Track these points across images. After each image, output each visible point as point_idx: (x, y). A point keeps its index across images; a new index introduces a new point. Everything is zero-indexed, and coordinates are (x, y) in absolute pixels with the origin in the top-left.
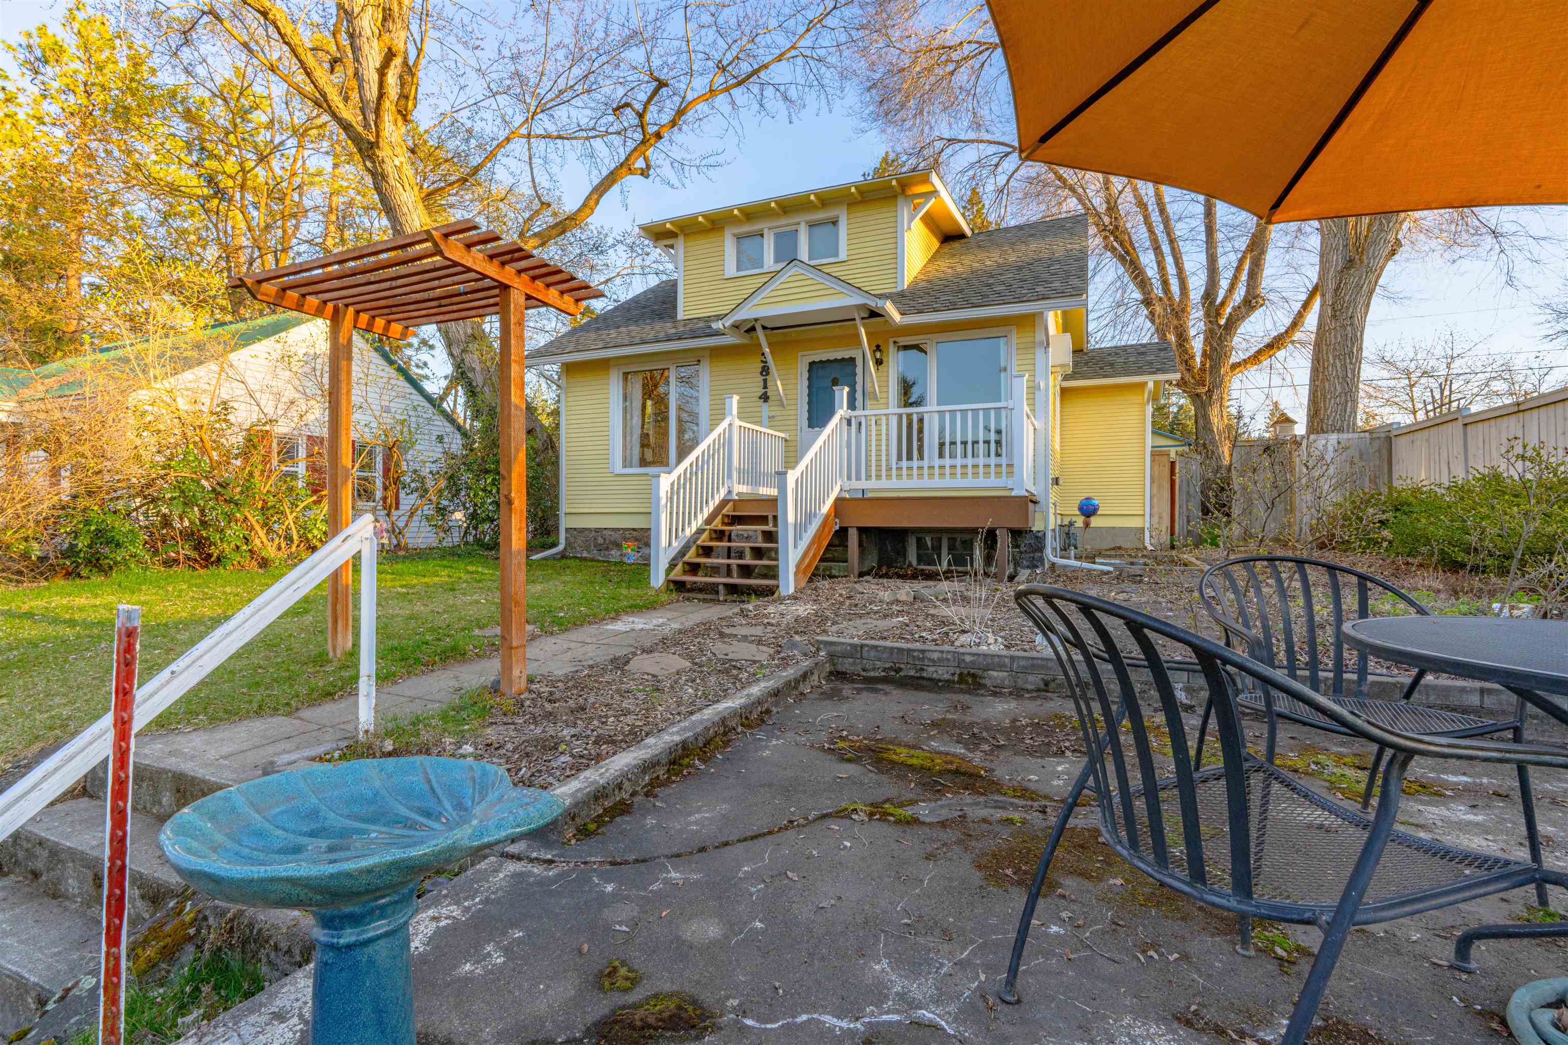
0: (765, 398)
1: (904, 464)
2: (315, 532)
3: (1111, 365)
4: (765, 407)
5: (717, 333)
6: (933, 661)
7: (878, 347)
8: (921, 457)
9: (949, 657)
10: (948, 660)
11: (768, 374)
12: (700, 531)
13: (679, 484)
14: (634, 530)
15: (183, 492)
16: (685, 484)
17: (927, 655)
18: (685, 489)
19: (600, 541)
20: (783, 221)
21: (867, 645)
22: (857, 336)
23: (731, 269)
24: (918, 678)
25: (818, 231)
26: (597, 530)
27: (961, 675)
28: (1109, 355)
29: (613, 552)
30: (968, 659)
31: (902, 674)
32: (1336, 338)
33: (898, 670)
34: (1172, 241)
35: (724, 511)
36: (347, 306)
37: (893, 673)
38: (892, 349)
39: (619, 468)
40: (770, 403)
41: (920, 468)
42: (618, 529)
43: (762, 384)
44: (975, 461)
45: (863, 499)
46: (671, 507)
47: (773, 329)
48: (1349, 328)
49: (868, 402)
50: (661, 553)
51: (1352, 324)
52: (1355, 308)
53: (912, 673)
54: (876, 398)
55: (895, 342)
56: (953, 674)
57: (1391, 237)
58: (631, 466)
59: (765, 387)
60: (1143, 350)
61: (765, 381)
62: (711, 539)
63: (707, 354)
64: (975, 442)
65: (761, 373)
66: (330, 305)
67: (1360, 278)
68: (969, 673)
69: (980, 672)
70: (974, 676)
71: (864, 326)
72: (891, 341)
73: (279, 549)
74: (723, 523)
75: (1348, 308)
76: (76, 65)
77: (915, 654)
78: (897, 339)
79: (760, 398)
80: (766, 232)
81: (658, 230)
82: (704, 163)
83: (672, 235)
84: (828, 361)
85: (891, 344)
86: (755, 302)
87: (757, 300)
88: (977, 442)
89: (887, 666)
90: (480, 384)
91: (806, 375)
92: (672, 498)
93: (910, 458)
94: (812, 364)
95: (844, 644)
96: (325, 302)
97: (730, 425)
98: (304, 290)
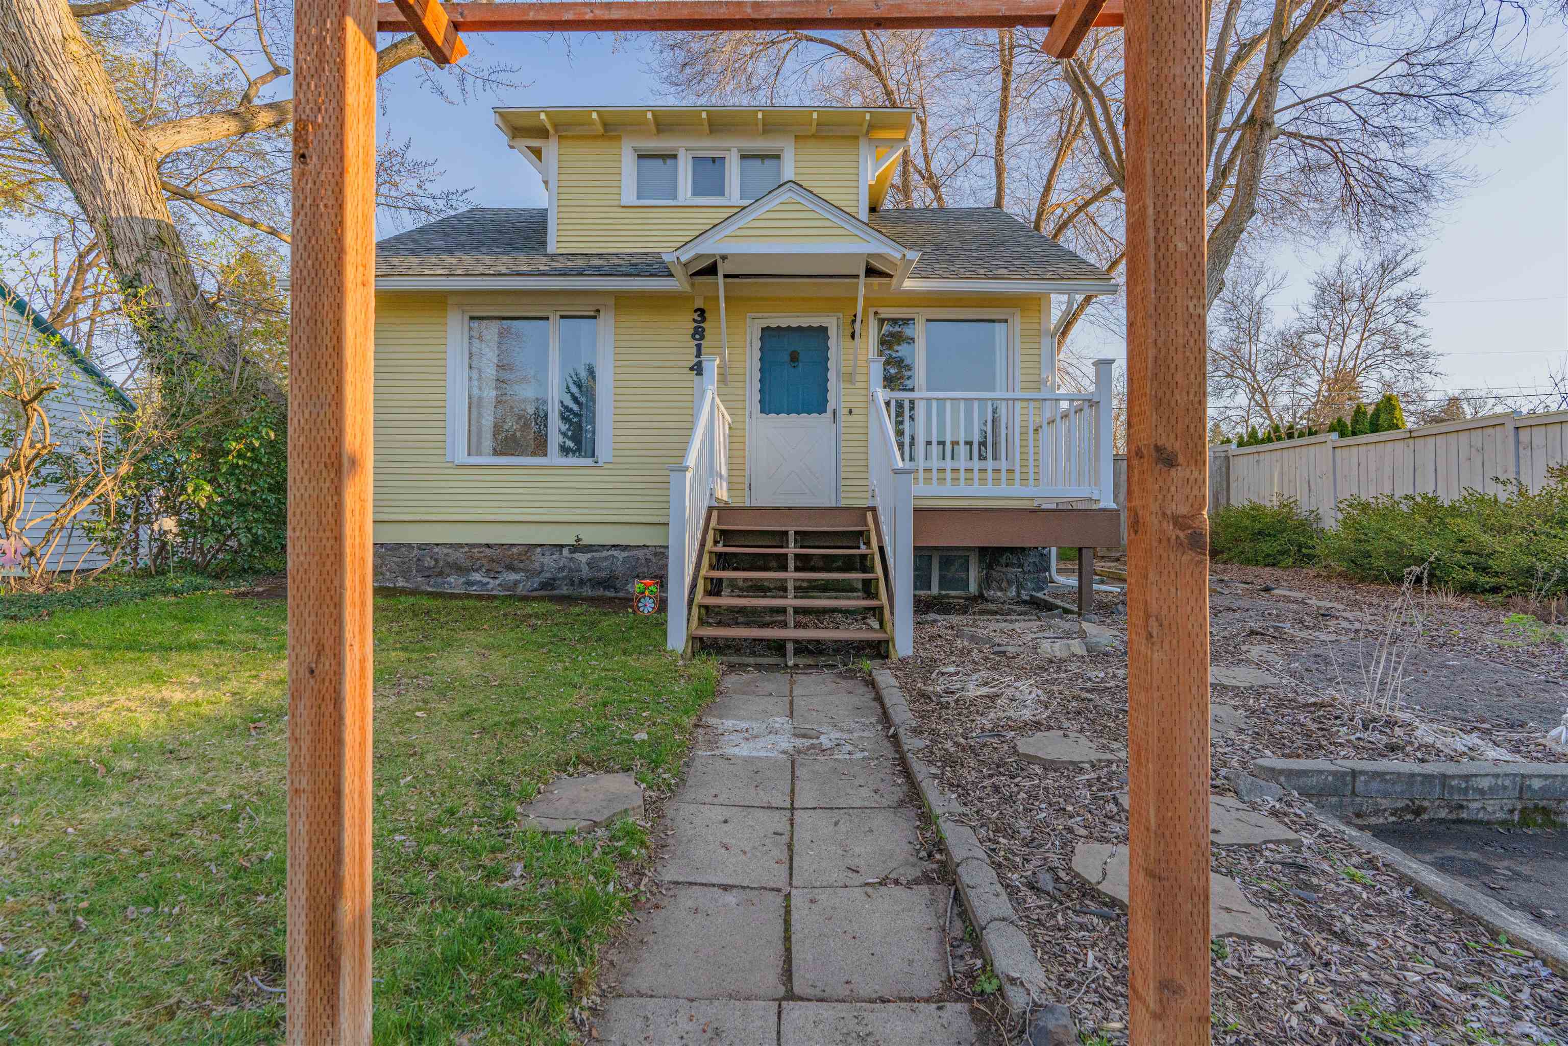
6: (1482, 792)
9: (1507, 783)
10: (1505, 788)
11: (702, 338)
14: (488, 546)
17: (1474, 782)
19: (428, 562)
20: (707, 143)
21: (1362, 773)
23: (629, 196)
24: (1454, 822)
25: (749, 163)
26: (422, 547)
27: (1523, 811)
29: (451, 579)
30: (1537, 784)
31: (1425, 817)
33: (1418, 812)
37: (1409, 817)
39: (462, 457)
42: (461, 546)
43: (694, 350)
44: (956, 464)
53: (1443, 814)
55: (876, 313)
56: (1512, 811)
58: (479, 453)
59: (699, 355)
61: (699, 347)
63: (613, 302)
64: (955, 443)
65: (693, 336)
68: (1536, 806)
69: (1553, 805)
70: (1545, 811)
77: (1454, 783)
78: (880, 310)
79: (692, 369)
80: (681, 154)
81: (521, 123)
82: (493, 77)
83: (543, 133)
84: (789, 328)
86: (728, 232)
87: (730, 229)
88: (958, 443)
89: (1400, 804)
90: (171, 317)
91: (758, 344)
95: (1321, 772)
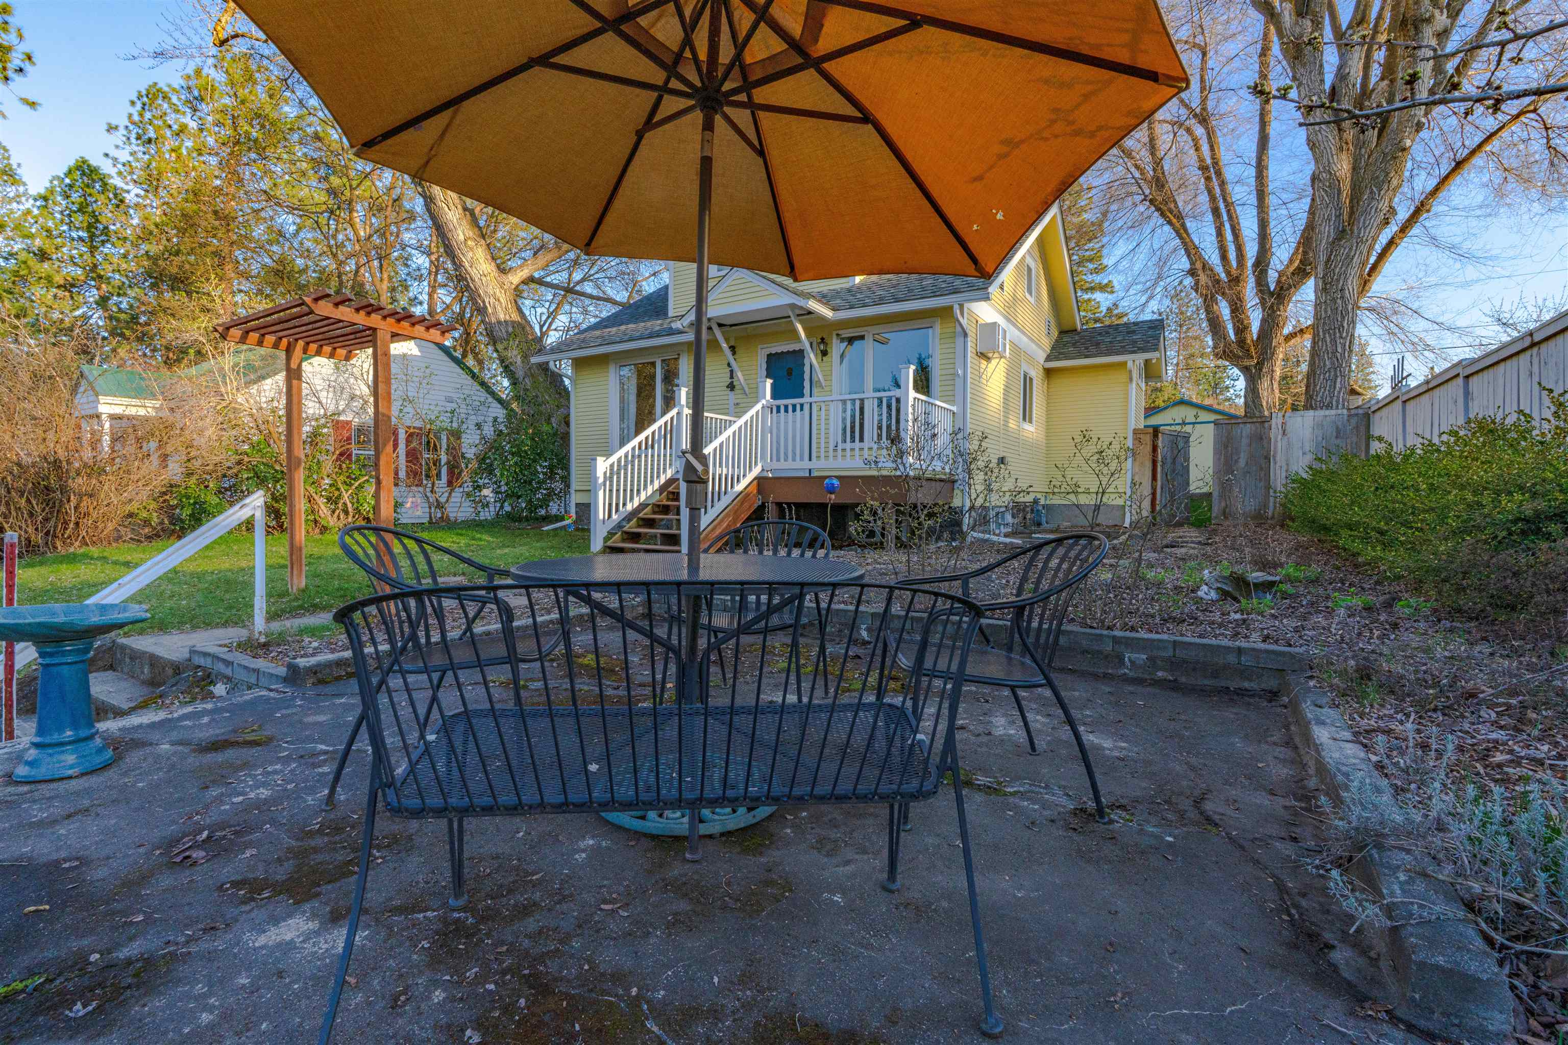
0: (731, 387)
1: (848, 445)
2: (366, 505)
3: (1098, 344)
4: (731, 394)
5: (680, 332)
7: (823, 339)
8: (862, 440)
12: (643, 506)
13: (619, 465)
15: (256, 473)
16: (626, 465)
18: (626, 470)
22: (795, 331)
28: (1100, 334)
32: (1326, 312)
34: (1228, 205)
35: (670, 489)
36: (296, 340)
38: (835, 341)
40: (737, 391)
41: (861, 449)
45: (810, 478)
46: (611, 485)
47: (731, 326)
48: (1339, 301)
49: (815, 390)
50: (599, 525)
51: (1342, 297)
52: (1346, 279)
54: (821, 386)
57: (1384, 206)
60: (1134, 328)
62: (654, 513)
66: (285, 341)
67: (1351, 249)
71: (801, 322)
72: (835, 333)
73: (339, 519)
74: (668, 499)
75: (1338, 280)
76: (227, 101)
85: (835, 337)
92: (611, 478)
93: (853, 440)
94: (770, 356)
96: (280, 338)
97: (678, 413)
98: (263, 331)
